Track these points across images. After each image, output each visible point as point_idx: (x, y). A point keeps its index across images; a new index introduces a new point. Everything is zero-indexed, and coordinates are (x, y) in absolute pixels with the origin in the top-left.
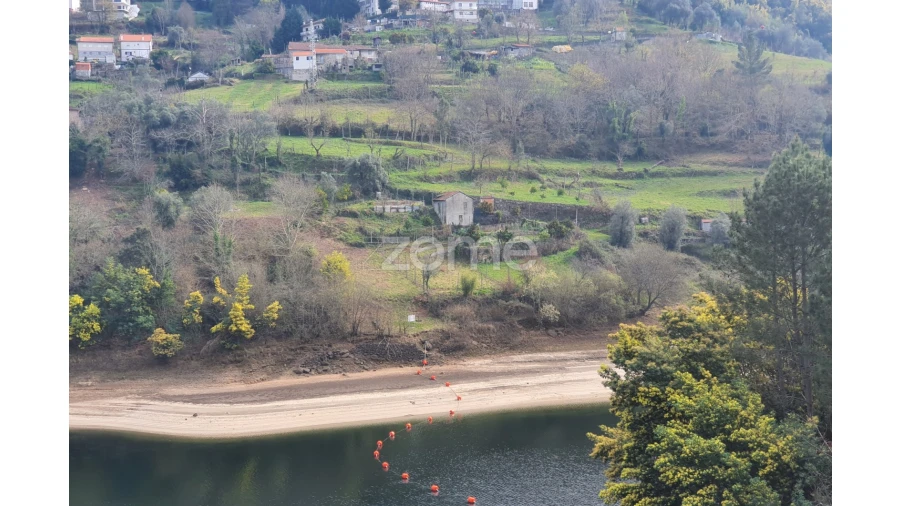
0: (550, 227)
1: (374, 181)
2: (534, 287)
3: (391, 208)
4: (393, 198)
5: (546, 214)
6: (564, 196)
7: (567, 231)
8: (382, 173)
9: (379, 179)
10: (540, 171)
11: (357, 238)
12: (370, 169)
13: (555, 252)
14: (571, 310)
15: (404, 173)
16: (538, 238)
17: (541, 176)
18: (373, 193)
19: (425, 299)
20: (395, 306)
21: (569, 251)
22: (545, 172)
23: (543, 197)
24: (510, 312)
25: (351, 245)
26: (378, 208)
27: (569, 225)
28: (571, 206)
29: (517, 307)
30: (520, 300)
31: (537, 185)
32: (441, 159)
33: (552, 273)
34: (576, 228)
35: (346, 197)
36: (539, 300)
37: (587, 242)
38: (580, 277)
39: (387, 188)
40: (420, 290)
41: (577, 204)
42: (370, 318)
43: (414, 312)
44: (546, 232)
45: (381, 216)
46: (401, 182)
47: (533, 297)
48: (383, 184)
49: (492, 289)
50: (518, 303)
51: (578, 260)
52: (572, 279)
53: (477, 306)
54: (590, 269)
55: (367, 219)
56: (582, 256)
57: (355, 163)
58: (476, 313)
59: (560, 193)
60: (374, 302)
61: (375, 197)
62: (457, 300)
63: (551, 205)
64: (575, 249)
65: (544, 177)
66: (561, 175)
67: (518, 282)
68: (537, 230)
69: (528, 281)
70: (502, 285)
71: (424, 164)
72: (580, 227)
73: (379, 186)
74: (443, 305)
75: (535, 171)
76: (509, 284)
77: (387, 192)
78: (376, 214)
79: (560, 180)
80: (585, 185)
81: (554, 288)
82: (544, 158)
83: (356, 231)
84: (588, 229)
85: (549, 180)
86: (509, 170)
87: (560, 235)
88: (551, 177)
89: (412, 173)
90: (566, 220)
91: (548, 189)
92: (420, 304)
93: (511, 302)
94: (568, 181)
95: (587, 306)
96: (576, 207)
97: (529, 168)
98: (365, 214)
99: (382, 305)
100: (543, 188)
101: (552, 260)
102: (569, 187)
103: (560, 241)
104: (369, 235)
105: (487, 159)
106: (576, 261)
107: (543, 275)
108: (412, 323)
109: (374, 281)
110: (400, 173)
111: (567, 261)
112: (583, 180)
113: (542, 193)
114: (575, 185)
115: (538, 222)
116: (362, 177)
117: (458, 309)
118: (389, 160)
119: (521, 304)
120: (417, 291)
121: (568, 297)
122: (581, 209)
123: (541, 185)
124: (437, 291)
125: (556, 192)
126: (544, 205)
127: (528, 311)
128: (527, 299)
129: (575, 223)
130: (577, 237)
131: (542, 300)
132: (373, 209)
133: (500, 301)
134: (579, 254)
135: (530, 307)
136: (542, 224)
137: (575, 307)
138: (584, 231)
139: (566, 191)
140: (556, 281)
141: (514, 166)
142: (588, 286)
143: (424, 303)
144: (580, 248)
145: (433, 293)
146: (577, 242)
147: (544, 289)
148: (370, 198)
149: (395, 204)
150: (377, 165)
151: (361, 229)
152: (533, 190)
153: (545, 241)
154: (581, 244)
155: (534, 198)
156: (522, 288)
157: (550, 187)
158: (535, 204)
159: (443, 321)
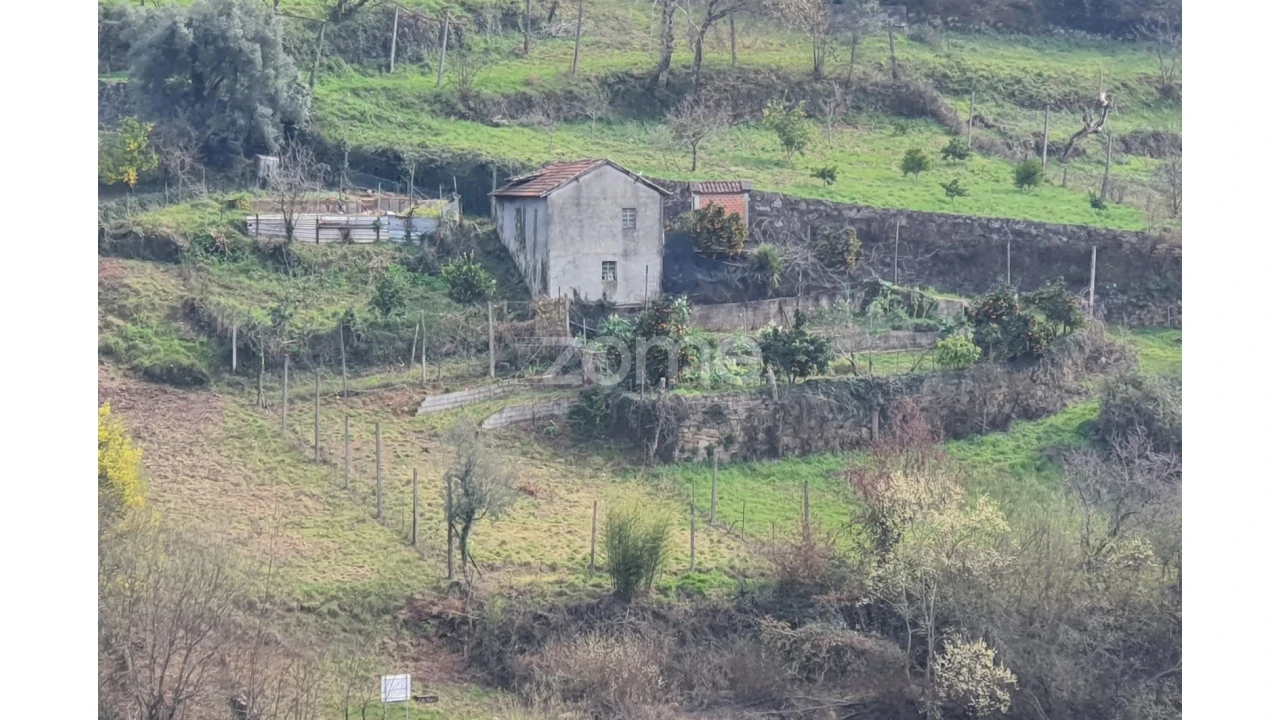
0: (980, 319)
1: (250, 113)
2: (911, 565)
3: (321, 226)
4: (331, 185)
5: (966, 261)
6: (1044, 190)
7: (1050, 337)
8: (287, 76)
9: (272, 100)
10: (942, 82)
11: (174, 348)
12: (230, 59)
13: (1000, 424)
14: (1062, 664)
15: (377, 81)
16: (930, 363)
17: (947, 102)
18: (242, 162)
19: (453, 606)
20: (326, 635)
21: (1057, 420)
22: (964, 87)
23: (953, 190)
24: (809, 671)
25: (149, 375)
26: (267, 222)
27: (1061, 313)
28: (1072, 233)
29: (838, 651)
30: (851, 617)
31: (928, 140)
32: (534, 23)
33: (988, 512)
34: (1092, 327)
35: (132, 176)
36: (928, 623)
37: (1137, 384)
38: (1101, 527)
39: (303, 138)
40: (434, 569)
41: (1096, 222)
42: (226, 684)
43: (404, 659)
44: (963, 340)
45: (277, 257)
46: (362, 118)
47: (904, 610)
48: (288, 125)
49: (733, 572)
50: (839, 633)
51: (1094, 459)
52: (1072, 536)
53: (669, 641)
54: (1147, 496)
55: (218, 269)
56: (1115, 442)
57: (172, 32)
58: (667, 671)
59: (1026, 177)
60: (239, 616)
61: (253, 177)
62: (587, 615)
63: (986, 226)
64: (1084, 409)
65: (961, 109)
66: (1032, 103)
67: (844, 544)
68: (930, 331)
69: (884, 541)
70: (772, 556)
71: (458, 45)
72: (1108, 318)
73: (271, 131)
74: (527, 637)
75: (922, 84)
76: (805, 552)
77: (305, 156)
78: (256, 249)
79: (1025, 124)
80: (1127, 145)
81: (995, 573)
82: (963, 31)
83: (172, 316)
84: (1141, 328)
85: (979, 119)
86: (817, 74)
87: (1023, 351)
88: (988, 111)
89: (412, 80)
90: (1049, 289)
91: (977, 160)
92: (430, 628)
93: (813, 627)
94: (1060, 128)
95: (1130, 651)
96: (1091, 234)
97: (896, 69)
98: (212, 247)
99: (275, 631)
100: (955, 153)
101: (987, 453)
102: (1063, 152)
103: (1022, 377)
104: (223, 338)
105: (723, 27)
106: (1089, 462)
107: (950, 519)
108: (397, 706)
109: (245, 530)
110: (358, 81)
111: (1050, 459)
112: (1122, 126)
113: (949, 175)
114: (1086, 143)
115: (932, 294)
116: (199, 92)
117: (591, 651)
118: (313, 25)
119: (855, 637)
120: (421, 576)
121: (1051, 609)
122: (1111, 244)
123: (945, 141)
124: (502, 576)
125: (1007, 172)
126: (957, 224)
127: (882, 666)
128: (880, 616)
129: (1085, 302)
130: (1094, 360)
131: (942, 622)
132: (243, 227)
133: (767, 622)
134: (1101, 434)
135: (893, 650)
136: (949, 304)
137: (1080, 652)
138: (1122, 339)
139: (1051, 170)
140: (1001, 542)
141: (836, 61)
142: (1137, 564)
143: (451, 624)
144: (1106, 408)
145: (488, 585)
146: (1093, 383)
147: (949, 577)
148: (229, 183)
149: (338, 207)
150: (265, 42)
151: (191, 311)
152: (914, 164)
153: (959, 374)
154: (1110, 391)
155: (920, 196)
156: (860, 570)
157: (985, 149)
158: (918, 220)
159: (527, 702)
